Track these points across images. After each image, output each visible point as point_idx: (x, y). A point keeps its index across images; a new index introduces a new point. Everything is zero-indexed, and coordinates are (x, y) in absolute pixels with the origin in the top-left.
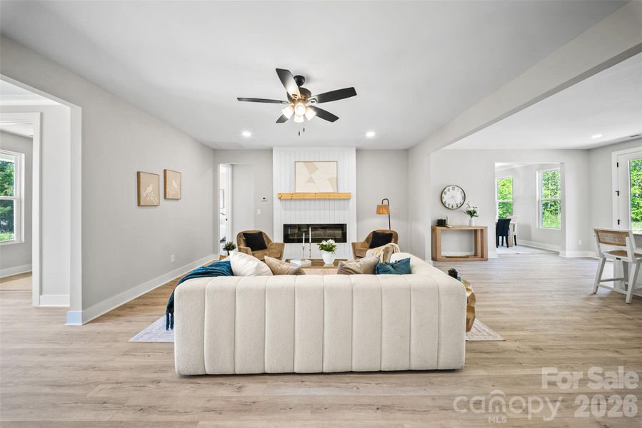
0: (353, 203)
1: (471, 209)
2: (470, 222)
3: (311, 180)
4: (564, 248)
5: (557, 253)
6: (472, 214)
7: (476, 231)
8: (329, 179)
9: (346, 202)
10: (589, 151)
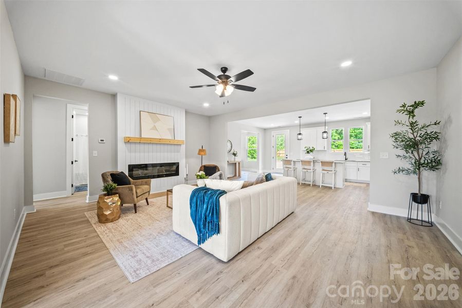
0: (183, 147)
1: (235, 153)
2: (235, 159)
3: (155, 128)
4: (259, 169)
5: (256, 172)
6: (235, 155)
7: (235, 163)
8: (168, 129)
9: (179, 147)
10: (265, 130)
